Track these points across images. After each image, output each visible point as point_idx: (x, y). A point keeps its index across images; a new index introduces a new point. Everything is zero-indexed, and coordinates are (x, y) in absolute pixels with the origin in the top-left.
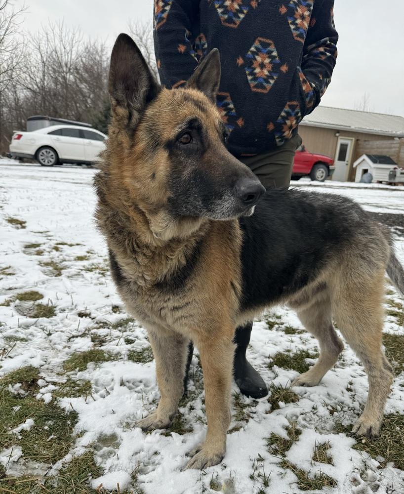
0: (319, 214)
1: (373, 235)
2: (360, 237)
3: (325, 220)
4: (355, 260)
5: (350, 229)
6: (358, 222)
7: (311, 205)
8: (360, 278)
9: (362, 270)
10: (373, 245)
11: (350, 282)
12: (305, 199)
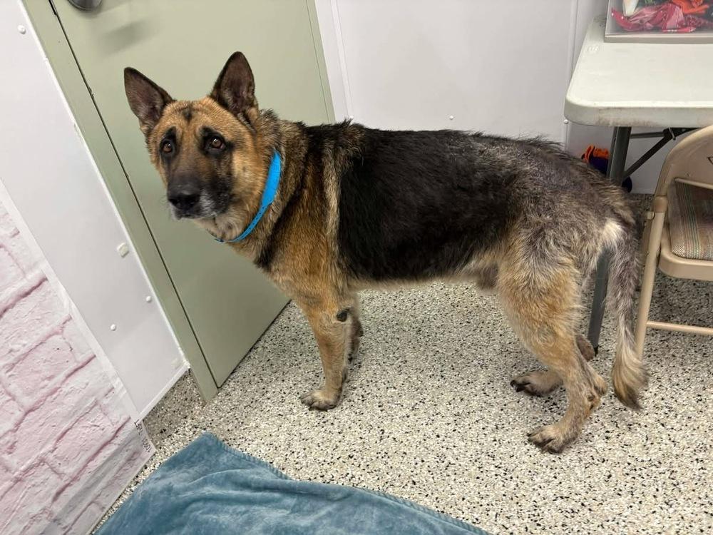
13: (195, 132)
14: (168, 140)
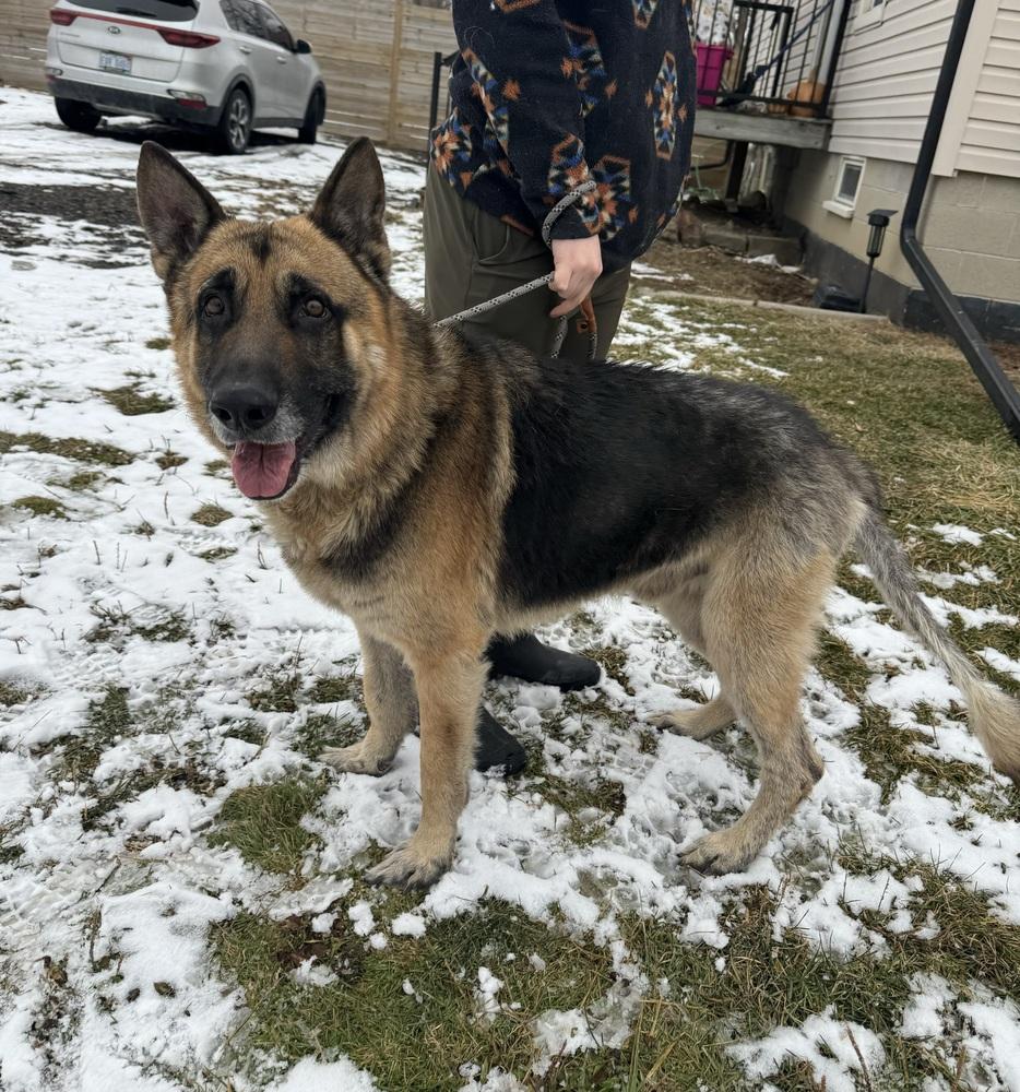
0: (708, 428)
1: (817, 481)
2: (790, 483)
3: (720, 439)
4: (770, 530)
5: (770, 463)
6: (789, 451)
7: (694, 410)
8: (772, 569)
9: (780, 554)
10: (814, 504)
11: (751, 574)
12: (684, 396)
13: (274, 280)
14: (214, 291)
